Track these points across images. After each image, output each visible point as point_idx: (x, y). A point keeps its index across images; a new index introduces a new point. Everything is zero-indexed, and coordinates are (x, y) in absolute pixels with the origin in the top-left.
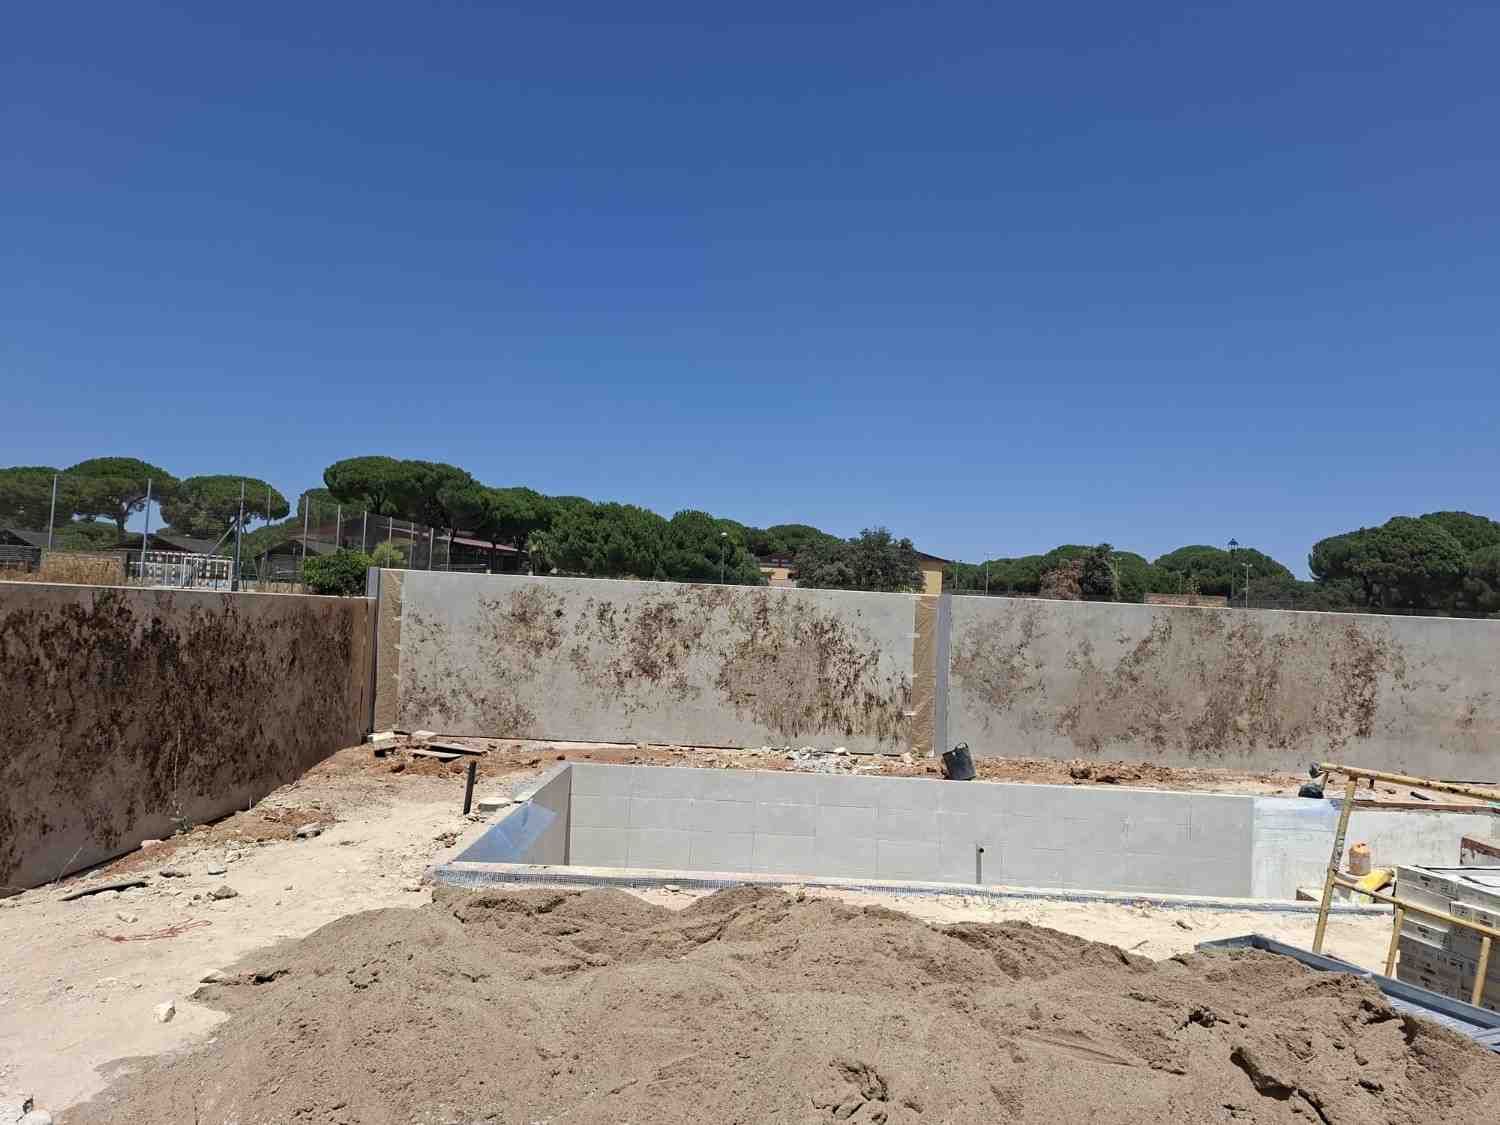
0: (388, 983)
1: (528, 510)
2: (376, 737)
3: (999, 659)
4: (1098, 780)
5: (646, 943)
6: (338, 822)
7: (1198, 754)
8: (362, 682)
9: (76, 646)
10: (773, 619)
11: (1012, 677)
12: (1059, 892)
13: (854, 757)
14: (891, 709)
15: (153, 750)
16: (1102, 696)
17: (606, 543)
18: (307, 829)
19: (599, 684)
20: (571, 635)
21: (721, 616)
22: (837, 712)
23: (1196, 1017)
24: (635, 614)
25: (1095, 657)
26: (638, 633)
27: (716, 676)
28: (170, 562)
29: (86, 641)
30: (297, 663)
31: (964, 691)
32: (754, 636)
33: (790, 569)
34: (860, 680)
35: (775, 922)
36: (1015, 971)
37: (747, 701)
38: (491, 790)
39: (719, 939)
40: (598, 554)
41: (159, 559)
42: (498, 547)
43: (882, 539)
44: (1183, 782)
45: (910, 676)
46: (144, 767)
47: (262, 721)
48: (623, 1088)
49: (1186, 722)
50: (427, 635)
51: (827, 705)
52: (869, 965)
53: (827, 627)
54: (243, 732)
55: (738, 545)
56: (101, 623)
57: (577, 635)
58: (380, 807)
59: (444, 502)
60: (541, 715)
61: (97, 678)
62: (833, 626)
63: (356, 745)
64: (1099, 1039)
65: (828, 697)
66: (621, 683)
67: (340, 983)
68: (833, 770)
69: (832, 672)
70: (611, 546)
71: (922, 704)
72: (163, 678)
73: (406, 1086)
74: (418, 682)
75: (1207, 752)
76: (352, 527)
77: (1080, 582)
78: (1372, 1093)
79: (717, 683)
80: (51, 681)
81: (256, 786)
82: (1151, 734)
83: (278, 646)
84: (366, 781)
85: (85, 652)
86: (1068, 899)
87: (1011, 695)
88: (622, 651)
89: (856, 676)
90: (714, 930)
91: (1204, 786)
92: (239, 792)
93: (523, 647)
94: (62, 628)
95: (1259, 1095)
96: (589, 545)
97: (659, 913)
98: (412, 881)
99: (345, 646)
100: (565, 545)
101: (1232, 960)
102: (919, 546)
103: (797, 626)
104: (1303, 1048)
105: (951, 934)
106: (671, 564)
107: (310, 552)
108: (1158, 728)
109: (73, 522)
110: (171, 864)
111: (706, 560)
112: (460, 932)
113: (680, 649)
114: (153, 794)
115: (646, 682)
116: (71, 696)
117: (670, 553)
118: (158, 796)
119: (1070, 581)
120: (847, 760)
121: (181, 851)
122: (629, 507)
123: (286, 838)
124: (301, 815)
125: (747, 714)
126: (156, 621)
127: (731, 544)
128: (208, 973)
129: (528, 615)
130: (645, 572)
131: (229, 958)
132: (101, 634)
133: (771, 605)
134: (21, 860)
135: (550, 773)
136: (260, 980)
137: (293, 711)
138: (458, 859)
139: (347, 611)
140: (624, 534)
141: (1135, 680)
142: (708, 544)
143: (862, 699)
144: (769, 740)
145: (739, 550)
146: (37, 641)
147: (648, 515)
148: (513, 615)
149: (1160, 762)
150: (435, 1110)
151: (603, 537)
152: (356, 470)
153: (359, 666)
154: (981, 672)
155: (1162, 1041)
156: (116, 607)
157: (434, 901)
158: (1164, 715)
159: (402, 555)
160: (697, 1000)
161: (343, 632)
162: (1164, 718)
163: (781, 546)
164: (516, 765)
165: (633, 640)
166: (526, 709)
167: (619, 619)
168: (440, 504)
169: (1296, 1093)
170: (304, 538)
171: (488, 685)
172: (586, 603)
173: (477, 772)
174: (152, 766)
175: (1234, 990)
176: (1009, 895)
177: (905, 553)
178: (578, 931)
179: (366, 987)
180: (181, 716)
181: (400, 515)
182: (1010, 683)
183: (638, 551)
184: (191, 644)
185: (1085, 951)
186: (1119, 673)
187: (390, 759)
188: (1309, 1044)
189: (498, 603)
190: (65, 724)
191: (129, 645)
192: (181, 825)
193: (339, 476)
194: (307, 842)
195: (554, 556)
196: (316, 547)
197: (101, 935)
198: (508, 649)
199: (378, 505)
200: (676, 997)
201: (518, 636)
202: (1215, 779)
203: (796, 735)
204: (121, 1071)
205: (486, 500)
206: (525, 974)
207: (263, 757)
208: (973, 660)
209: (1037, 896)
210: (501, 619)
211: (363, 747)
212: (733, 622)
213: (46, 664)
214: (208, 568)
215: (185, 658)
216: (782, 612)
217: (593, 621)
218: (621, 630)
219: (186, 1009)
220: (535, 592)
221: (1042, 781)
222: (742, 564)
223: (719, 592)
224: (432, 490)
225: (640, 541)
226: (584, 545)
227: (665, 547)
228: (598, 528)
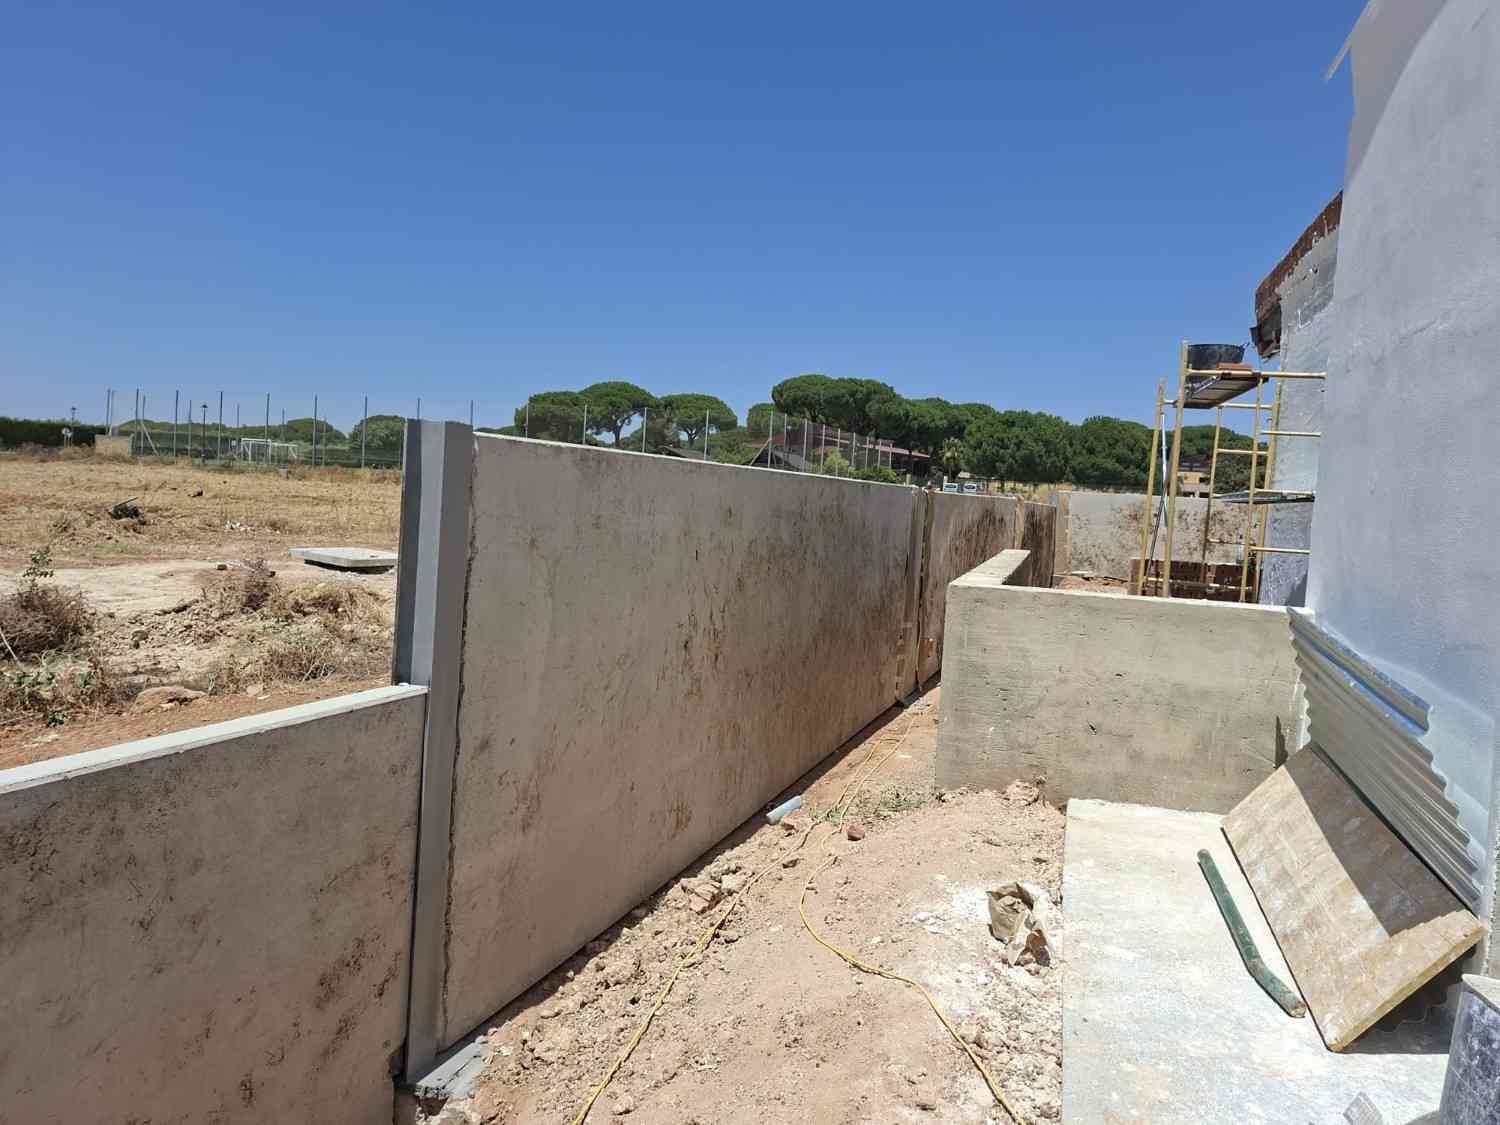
1: (941, 419)
17: (1018, 449)
33: (1202, 472)
40: (1011, 460)
42: (914, 453)
50: (1082, 525)
59: (871, 414)
70: (1023, 452)
74: (1078, 550)
76: (795, 437)
93: (1135, 533)
96: (1002, 451)
100: (979, 452)
106: (1081, 470)
111: (1117, 465)
117: (1080, 459)
122: (1040, 415)
140: (1036, 440)
142: (1120, 450)
147: (1057, 422)
148: (1130, 516)
151: (1015, 444)
152: (798, 388)
163: (1191, 449)
165: (1198, 530)
168: (869, 415)
171: (1115, 553)
183: (1049, 456)
189: (1121, 509)
193: (785, 393)
195: (968, 462)
198: (1127, 534)
201: (1132, 527)
205: (907, 411)
210: (1122, 518)
218: (1192, 525)
224: (861, 405)
225: (1052, 447)
226: (997, 451)
227: (1075, 452)
228: (1010, 436)
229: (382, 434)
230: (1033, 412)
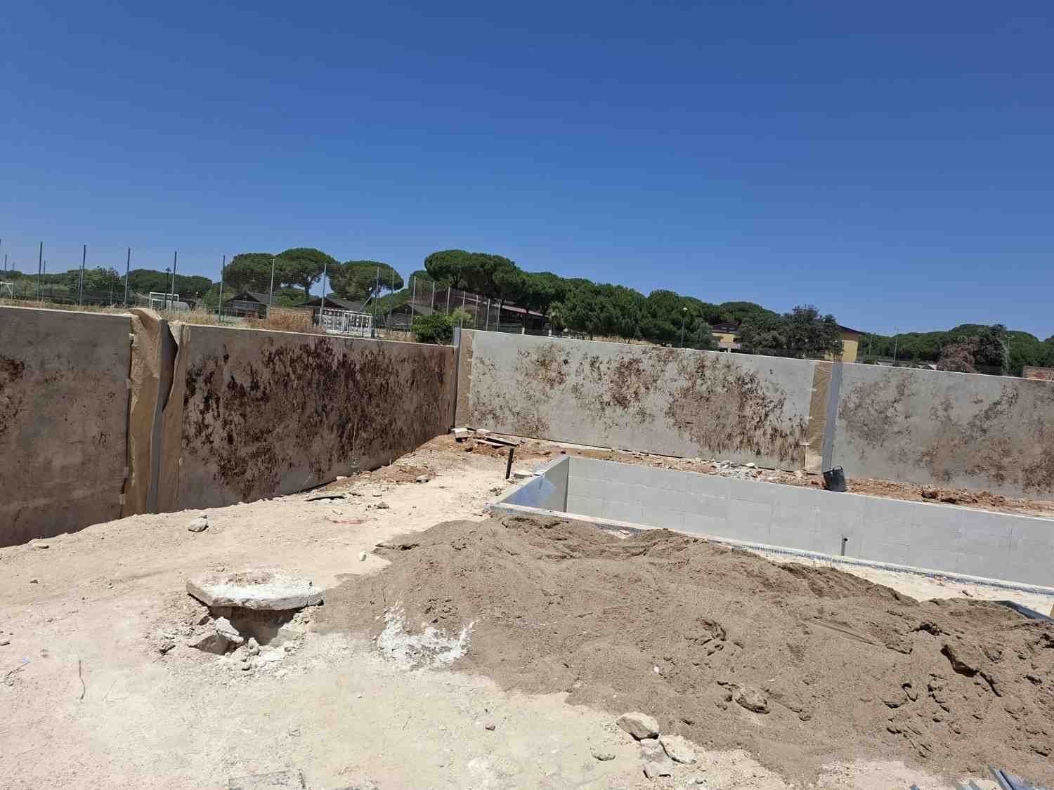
0: (470, 549)
1: (550, 288)
2: (457, 430)
3: (876, 410)
4: (942, 501)
5: (603, 551)
6: (438, 476)
7: (1030, 489)
8: (449, 397)
9: (307, 367)
10: (708, 372)
11: (886, 424)
12: (882, 564)
13: (760, 470)
14: (791, 440)
15: (342, 427)
16: (956, 442)
17: (601, 312)
18: (422, 477)
19: (589, 409)
20: (573, 376)
21: (672, 368)
22: (751, 439)
23: (925, 627)
24: (615, 365)
25: (953, 414)
26: (616, 378)
27: (666, 409)
28: (336, 315)
29: (311, 365)
30: (415, 384)
31: (847, 431)
32: (694, 384)
33: (736, 334)
34: (769, 418)
35: (678, 550)
36: (820, 593)
37: (686, 427)
38: (522, 467)
39: (644, 555)
40: (596, 319)
41: (330, 313)
42: (530, 312)
43: (810, 315)
44: (1012, 507)
45: (807, 418)
46: (337, 437)
47: (396, 416)
48: (585, 615)
49: (1023, 465)
50: (487, 371)
51: (743, 433)
52: (729, 577)
53: (747, 380)
54: (386, 421)
55: (697, 316)
56: (318, 356)
57: (576, 376)
58: (459, 471)
59: (497, 281)
60: (553, 426)
61: (315, 385)
62: (752, 381)
63: (444, 434)
64: (857, 628)
65: (745, 429)
66: (603, 409)
67: (448, 547)
68: (743, 477)
69: (748, 412)
70: (605, 314)
71: (814, 438)
72: (347, 388)
73: (479, 596)
74: (481, 400)
75: (1038, 488)
76: (441, 297)
77: (974, 354)
78: (1034, 683)
79: (666, 414)
80: (295, 385)
81: (392, 453)
82: (993, 472)
83: (405, 372)
84: (452, 455)
85: (310, 371)
86: (887, 569)
87: (884, 436)
88: (605, 389)
89: (766, 415)
90: (642, 550)
91: (1028, 512)
92: (384, 456)
93: (543, 382)
94: (300, 357)
95: (955, 673)
96: (590, 313)
97: (612, 538)
98: (479, 510)
99: (441, 375)
100: (574, 313)
101: (970, 605)
102: (841, 322)
103: (725, 379)
104: (996, 654)
105: (784, 568)
106: (646, 329)
107: (416, 313)
108: (1000, 468)
109: (281, 288)
110: (354, 489)
111: (672, 326)
112: (505, 532)
113: (643, 390)
114: (341, 452)
115: (619, 410)
116: (304, 395)
117: (646, 321)
118: (344, 454)
119: (966, 353)
120: (754, 471)
121: (357, 484)
122: (619, 287)
123: (411, 481)
124: (419, 471)
125: (687, 435)
126: (345, 356)
127: (692, 315)
128: (379, 542)
129: (547, 362)
130: (628, 334)
131: (388, 537)
132: (318, 362)
133: (708, 363)
134: (280, 480)
135: (557, 460)
136: (405, 548)
137: (412, 410)
138: (502, 502)
139: (442, 355)
140: (614, 306)
141: (984, 431)
142: (675, 315)
143: (769, 431)
144: (701, 454)
145: (697, 320)
146: (289, 364)
147: (632, 293)
148: (538, 361)
149: (996, 492)
150: (492, 609)
151: (600, 308)
152: (444, 259)
153: (448, 387)
154: (862, 418)
155: (897, 635)
156: (325, 347)
157: (492, 517)
158: (1005, 459)
159: (470, 316)
160: (627, 580)
161: (440, 366)
162: (1005, 461)
163: (729, 317)
164: (536, 454)
165: (612, 382)
166: (544, 420)
167: (603, 368)
168: (494, 283)
169: (978, 674)
170: (414, 303)
171: (520, 405)
172: (583, 356)
173: (514, 456)
174: (341, 436)
175: (966, 622)
176: (846, 562)
177: (829, 326)
178: (566, 539)
179: (460, 549)
180: (355, 410)
181: (469, 290)
182: (884, 427)
183: (623, 319)
184: (361, 369)
185: (869, 588)
186: (972, 425)
187: (464, 443)
188: (1000, 653)
189: (529, 353)
190: (300, 410)
191: (331, 369)
192: (357, 469)
193: (434, 263)
194: (421, 485)
195: (566, 321)
196: (419, 309)
197: (326, 519)
198: (534, 383)
199: (457, 282)
200: (615, 576)
201: (540, 374)
202: (1040, 508)
203: (720, 452)
204: (345, 579)
205: (524, 280)
206: (537, 556)
207: (396, 436)
208: (856, 409)
209: (864, 565)
210: (530, 363)
211: (449, 435)
212: (680, 374)
213: (293, 377)
214: (358, 320)
215: (358, 377)
216: (715, 368)
217: (587, 368)
218: (605, 375)
219: (370, 557)
220: (551, 348)
221: (898, 496)
222: (699, 330)
223: (672, 352)
224: (490, 273)
225: (625, 311)
226: (587, 313)
227: (643, 316)
228: (596, 302)
229: (96, 279)
230: (614, 285)
